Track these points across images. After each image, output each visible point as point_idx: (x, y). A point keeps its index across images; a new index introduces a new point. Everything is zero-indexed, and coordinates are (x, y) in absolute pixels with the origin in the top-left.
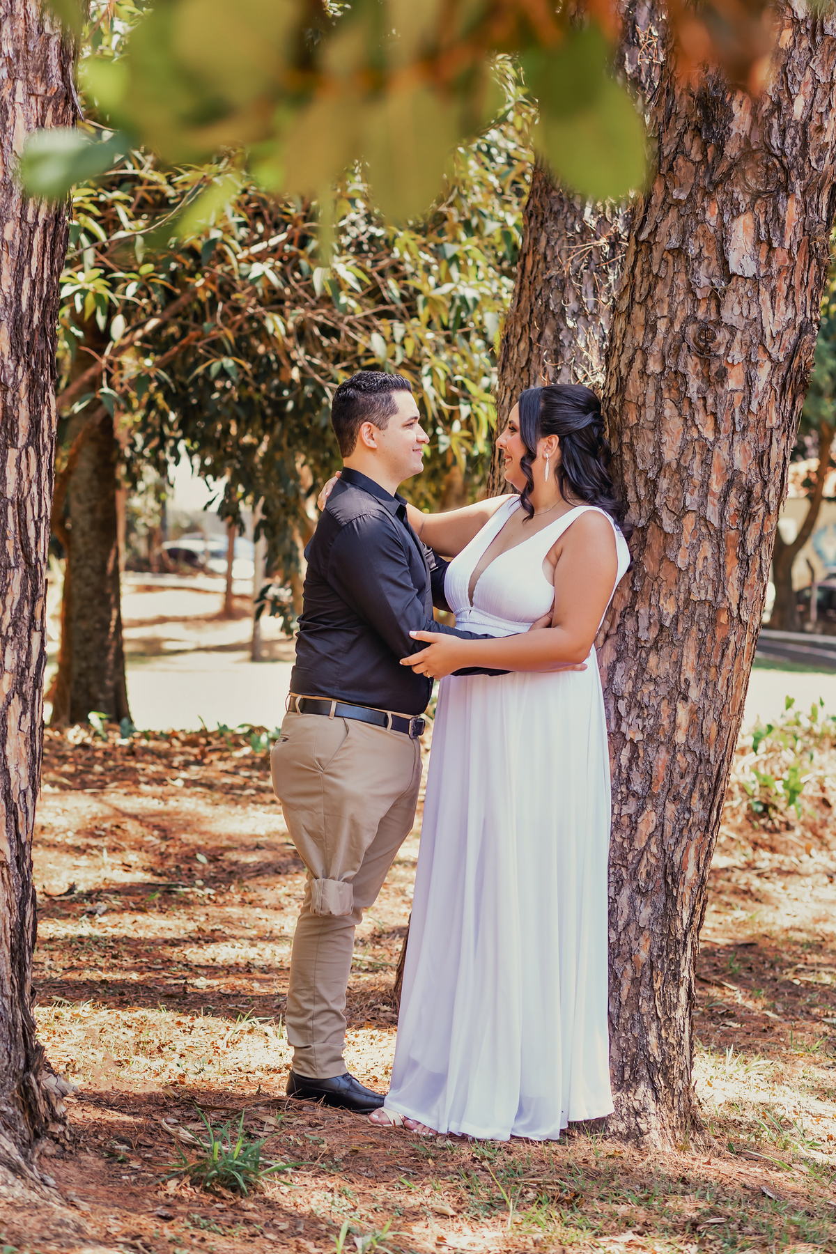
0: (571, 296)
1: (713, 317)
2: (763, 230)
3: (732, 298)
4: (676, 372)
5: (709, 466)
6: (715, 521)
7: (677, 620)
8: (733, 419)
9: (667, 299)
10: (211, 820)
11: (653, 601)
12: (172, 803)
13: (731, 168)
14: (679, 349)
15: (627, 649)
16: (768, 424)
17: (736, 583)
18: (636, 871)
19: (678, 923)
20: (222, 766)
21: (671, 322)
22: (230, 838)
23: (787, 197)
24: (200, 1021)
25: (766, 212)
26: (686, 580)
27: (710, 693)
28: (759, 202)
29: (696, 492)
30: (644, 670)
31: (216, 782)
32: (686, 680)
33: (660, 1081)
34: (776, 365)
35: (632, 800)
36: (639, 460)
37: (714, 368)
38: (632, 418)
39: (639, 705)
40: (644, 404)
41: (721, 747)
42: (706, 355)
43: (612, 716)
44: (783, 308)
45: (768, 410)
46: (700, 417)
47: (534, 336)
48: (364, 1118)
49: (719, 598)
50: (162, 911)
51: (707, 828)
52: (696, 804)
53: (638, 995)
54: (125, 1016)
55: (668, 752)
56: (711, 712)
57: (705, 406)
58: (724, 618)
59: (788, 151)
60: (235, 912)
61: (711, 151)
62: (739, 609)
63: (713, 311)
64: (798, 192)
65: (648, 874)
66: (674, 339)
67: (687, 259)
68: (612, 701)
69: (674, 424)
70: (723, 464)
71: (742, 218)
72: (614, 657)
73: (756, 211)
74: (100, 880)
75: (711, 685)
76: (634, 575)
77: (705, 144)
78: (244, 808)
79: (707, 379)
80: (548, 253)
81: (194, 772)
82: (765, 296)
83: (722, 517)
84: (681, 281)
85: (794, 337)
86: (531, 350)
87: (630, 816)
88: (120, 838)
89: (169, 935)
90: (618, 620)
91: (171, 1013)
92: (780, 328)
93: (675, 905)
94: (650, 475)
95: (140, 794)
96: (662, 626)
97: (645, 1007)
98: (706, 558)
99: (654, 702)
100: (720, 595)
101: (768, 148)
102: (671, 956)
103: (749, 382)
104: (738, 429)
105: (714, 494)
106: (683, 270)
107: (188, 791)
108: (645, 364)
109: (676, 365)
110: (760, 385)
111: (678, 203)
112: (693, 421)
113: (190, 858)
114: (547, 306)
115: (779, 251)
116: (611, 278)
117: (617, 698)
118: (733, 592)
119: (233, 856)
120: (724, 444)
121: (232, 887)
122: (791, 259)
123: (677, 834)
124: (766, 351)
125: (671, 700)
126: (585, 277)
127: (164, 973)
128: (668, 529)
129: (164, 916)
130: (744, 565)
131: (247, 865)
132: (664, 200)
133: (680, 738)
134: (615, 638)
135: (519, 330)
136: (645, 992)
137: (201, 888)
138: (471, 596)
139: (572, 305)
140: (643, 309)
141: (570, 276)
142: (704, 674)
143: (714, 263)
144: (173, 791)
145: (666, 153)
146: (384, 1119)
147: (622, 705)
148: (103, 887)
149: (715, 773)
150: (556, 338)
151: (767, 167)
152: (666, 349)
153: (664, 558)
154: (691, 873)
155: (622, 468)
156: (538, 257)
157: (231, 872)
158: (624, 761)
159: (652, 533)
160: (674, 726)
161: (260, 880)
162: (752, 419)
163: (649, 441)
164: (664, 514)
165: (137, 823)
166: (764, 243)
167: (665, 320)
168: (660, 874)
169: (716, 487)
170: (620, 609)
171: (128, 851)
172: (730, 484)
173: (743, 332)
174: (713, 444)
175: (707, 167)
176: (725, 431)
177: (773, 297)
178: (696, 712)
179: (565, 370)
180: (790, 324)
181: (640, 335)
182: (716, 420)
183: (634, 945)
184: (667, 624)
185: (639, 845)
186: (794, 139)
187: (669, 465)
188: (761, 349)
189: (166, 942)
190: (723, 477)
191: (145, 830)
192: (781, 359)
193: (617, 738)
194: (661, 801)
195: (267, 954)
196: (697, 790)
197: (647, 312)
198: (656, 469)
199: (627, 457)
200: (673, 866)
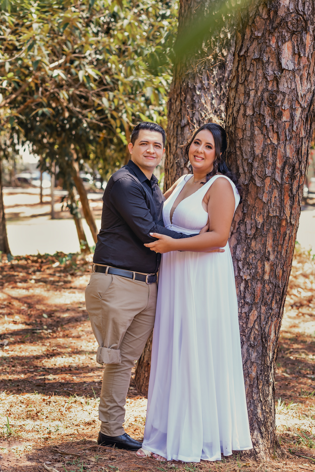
0: (198, 81)
1: (275, 89)
2: (296, 49)
3: (283, 80)
4: (259, 114)
5: (276, 156)
6: (279, 180)
7: (264, 225)
8: (286, 134)
9: (254, 81)
10: (47, 298)
11: (253, 217)
12: (31, 292)
13: (281, 21)
14: (260, 104)
15: (241, 239)
16: (301, 136)
17: (289, 208)
18: (249, 337)
19: (268, 358)
20: (48, 272)
21: (257, 92)
22: (56, 306)
23: (306, 33)
24: (53, 398)
25: (297, 41)
26: (267, 207)
27: (279, 257)
28: (294, 36)
29: (270, 168)
30: (249, 248)
31: (47, 280)
32: (268, 252)
33: (263, 429)
34: (303, 109)
35: (246, 306)
36: (244, 154)
37: (277, 112)
38: (240, 136)
39: (248, 264)
40: (245, 129)
41: (284, 280)
42: (273, 106)
43: (236, 269)
44: (306, 83)
45: (300, 130)
46: (271, 134)
47: (182, 99)
48: (133, 453)
49: (282, 215)
50: (31, 342)
51: (279, 316)
52: (274, 306)
53: (252, 391)
54: (21, 397)
55: (261, 284)
56: (280, 265)
57: (273, 129)
58: (284, 223)
59: (306, 12)
60: (61, 341)
61: (272, 13)
62: (290, 219)
63: (275, 86)
64: (311, 31)
65: (255, 338)
66: (258, 99)
67: (263, 63)
68: (236, 262)
69: (259, 137)
70: (282, 154)
71: (287, 44)
72: (236, 242)
73: (293, 40)
74: (4, 329)
75: (279, 253)
76: (244, 206)
77: (269, 11)
78: (60, 291)
79: (274, 117)
80: (187, 63)
81: (38, 276)
82: (298, 78)
83: (282, 179)
84: (260, 73)
85: (311, 96)
86: (181, 105)
87: (246, 313)
88: (11, 309)
89: (35, 354)
90: (237, 226)
91: (40, 395)
92: (305, 93)
93: (266, 351)
94: (250, 161)
95: (17, 288)
96: (257, 228)
97: (255, 397)
98: (275, 197)
99: (254, 262)
100: (282, 213)
101: (297, 11)
102: (266, 373)
103: (292, 117)
104: (288, 139)
105: (278, 168)
106: (261, 68)
107: (37, 285)
108: (245, 111)
109: (260, 111)
110: (297, 118)
111: (257, 37)
112: (268, 136)
113: (40, 316)
114: (188, 85)
115: (303, 58)
116: (215, 73)
117: (238, 261)
118: (288, 212)
119: (58, 314)
120: (282, 146)
121: (59, 329)
122: (309, 61)
123: (267, 319)
124: (299, 103)
125: (262, 261)
126: (204, 73)
127: (35, 373)
128: (258, 185)
129: (32, 344)
130: (292, 199)
131: (64, 318)
132: (251, 37)
133: (266, 277)
134: (236, 234)
135: (176, 96)
136: (255, 390)
137: (46, 330)
138: (171, 219)
139: (199, 85)
140: (243, 86)
141: (197, 73)
142: (276, 249)
143: (275, 64)
144: (31, 285)
145: (251, 15)
146: (143, 454)
147: (240, 264)
148: (6, 332)
149: (281, 291)
150: (192, 99)
151: (297, 20)
152: (255, 104)
153: (257, 198)
154: (272, 336)
155: (236, 158)
156: (182, 65)
157: (58, 322)
158: (242, 288)
159: (251, 187)
160: (264, 272)
161: (71, 325)
162: (294, 134)
163: (248, 145)
164: (256, 178)
165: (17, 301)
166: (297, 54)
167: (254, 91)
168: (260, 338)
169: (279, 165)
170: (238, 221)
171: (15, 314)
172: (285, 164)
173: (289, 95)
174: (277, 146)
175: (270, 21)
176: (282, 140)
177: (301, 79)
178: (273, 265)
179: (197, 113)
180: (309, 90)
181: (242, 98)
182: (278, 135)
183: (250, 370)
184: (259, 227)
185: (250, 325)
186: (308, 7)
187: (258, 156)
188: (297, 102)
189: (34, 357)
190: (282, 160)
191: (21, 304)
192: (306, 107)
193: (239, 279)
194: (259, 306)
195: (77, 360)
196: (274, 300)
197: (245, 88)
198: (252, 158)
199: (238, 153)
200: (265, 334)
